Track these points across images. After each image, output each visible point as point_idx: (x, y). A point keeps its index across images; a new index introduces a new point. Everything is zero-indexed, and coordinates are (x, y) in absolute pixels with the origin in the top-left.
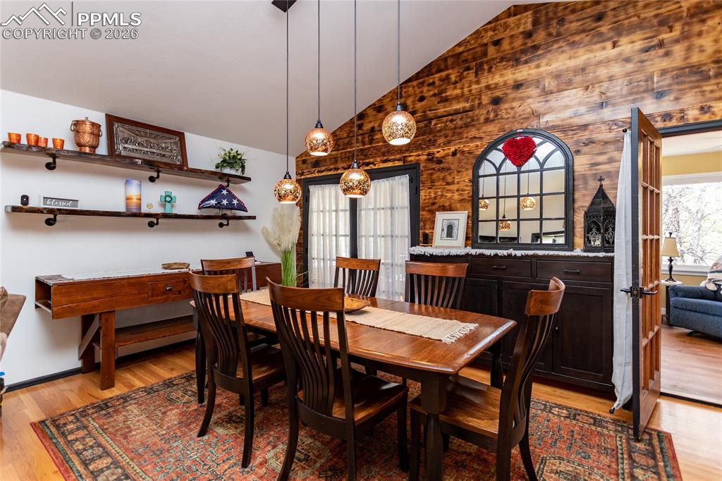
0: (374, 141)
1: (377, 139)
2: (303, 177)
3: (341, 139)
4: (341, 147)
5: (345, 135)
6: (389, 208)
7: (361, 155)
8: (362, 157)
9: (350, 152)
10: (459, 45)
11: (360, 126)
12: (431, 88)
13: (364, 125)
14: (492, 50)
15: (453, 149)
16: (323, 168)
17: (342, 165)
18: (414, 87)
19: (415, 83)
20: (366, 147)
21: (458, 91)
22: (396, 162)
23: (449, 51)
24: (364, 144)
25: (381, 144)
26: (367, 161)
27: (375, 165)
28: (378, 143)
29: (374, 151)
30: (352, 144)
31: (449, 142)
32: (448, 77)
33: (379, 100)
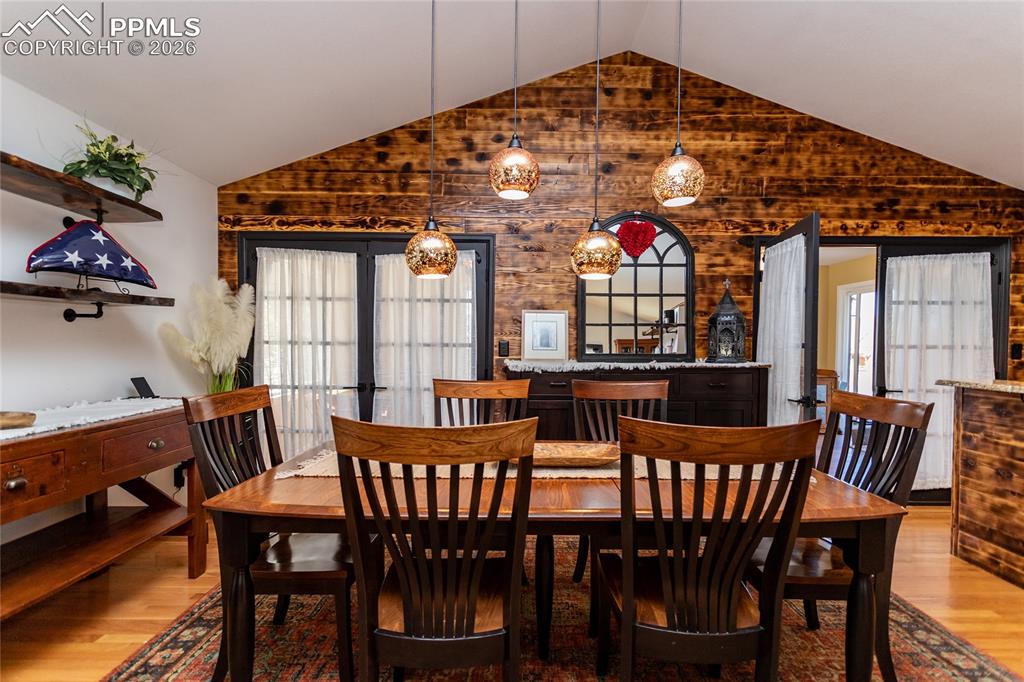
0: (410, 188)
1: (417, 185)
2: (237, 229)
3: (338, 171)
4: (339, 186)
5: (348, 166)
6: (439, 301)
7: (383, 207)
8: (385, 210)
9: (358, 197)
10: (559, 77)
11: (382, 157)
12: (515, 125)
13: (391, 156)
14: (602, 100)
15: (547, 222)
16: (293, 218)
17: (341, 218)
18: (486, 117)
19: (488, 112)
20: (393, 194)
21: (556, 143)
22: (453, 228)
23: (543, 81)
24: (389, 188)
25: (423, 194)
26: (397, 218)
27: (412, 227)
28: (420, 191)
29: (411, 204)
30: (363, 184)
31: (542, 211)
32: (540, 116)
33: (421, 122)
